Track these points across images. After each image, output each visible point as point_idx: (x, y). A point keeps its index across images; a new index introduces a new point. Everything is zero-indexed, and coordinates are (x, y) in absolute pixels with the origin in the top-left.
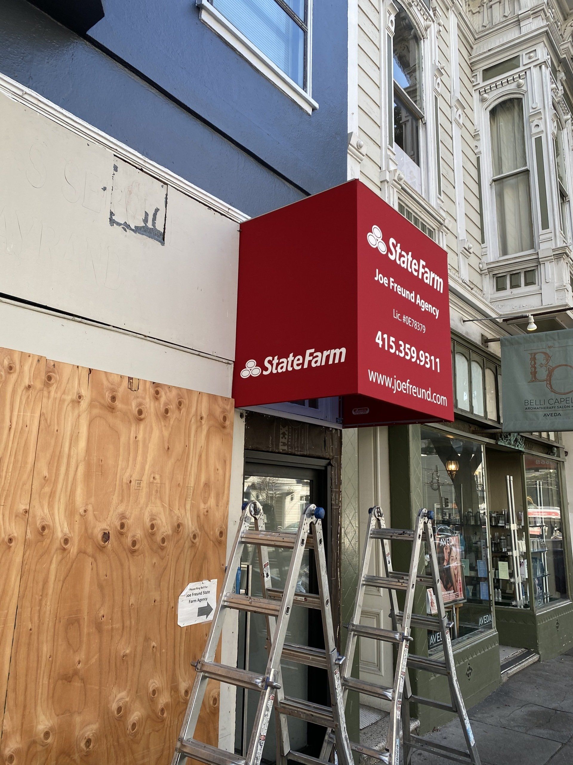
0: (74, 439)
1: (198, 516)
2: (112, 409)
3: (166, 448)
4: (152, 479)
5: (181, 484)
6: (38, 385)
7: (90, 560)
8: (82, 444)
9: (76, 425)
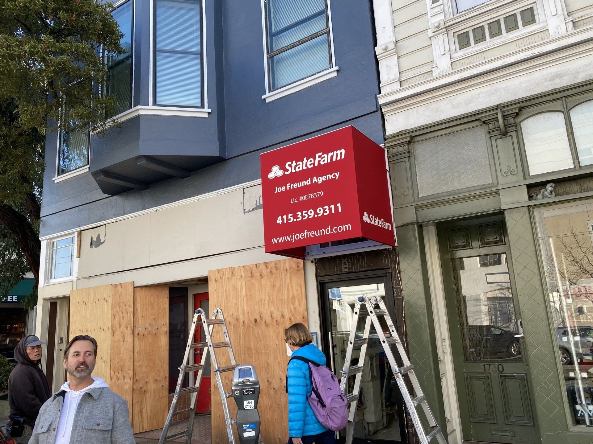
0: (242, 289)
1: (291, 311)
2: (252, 276)
3: (273, 285)
4: (269, 299)
5: (281, 299)
6: (230, 276)
7: (252, 328)
8: (244, 291)
9: (241, 286)
